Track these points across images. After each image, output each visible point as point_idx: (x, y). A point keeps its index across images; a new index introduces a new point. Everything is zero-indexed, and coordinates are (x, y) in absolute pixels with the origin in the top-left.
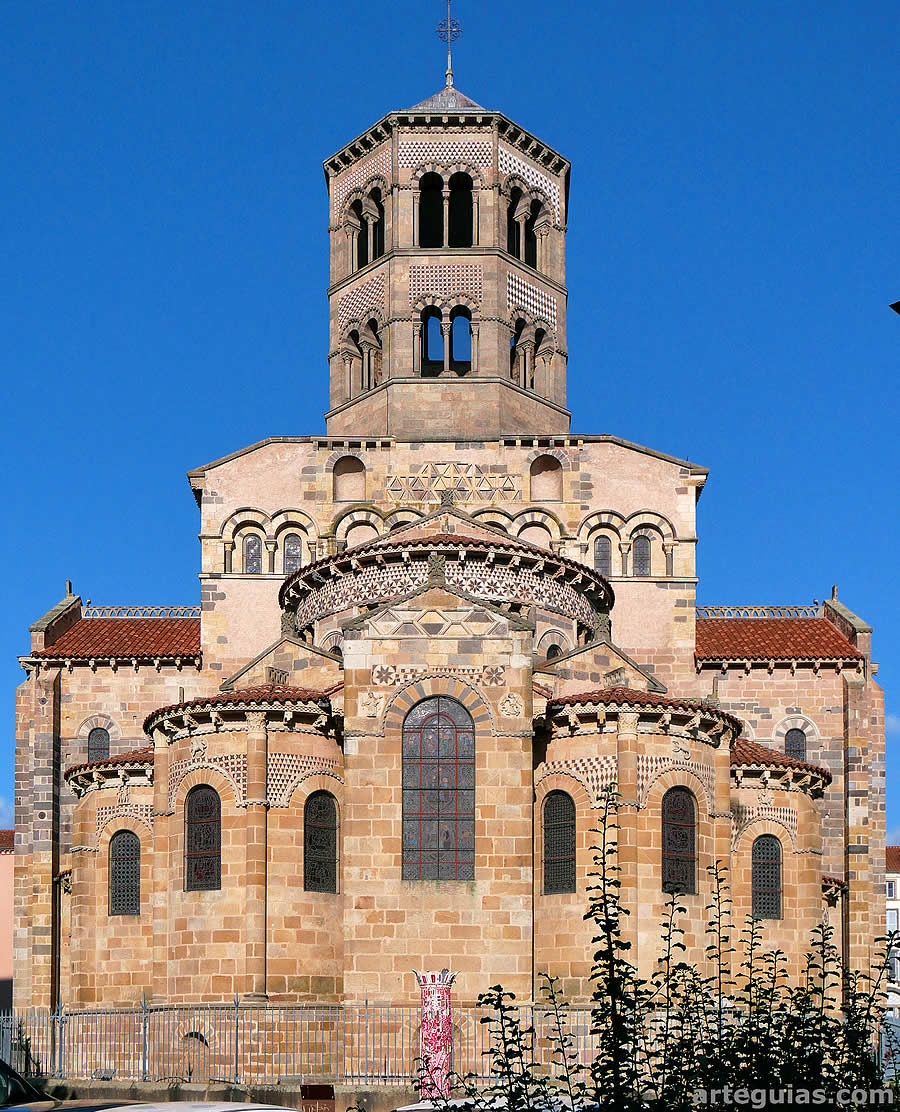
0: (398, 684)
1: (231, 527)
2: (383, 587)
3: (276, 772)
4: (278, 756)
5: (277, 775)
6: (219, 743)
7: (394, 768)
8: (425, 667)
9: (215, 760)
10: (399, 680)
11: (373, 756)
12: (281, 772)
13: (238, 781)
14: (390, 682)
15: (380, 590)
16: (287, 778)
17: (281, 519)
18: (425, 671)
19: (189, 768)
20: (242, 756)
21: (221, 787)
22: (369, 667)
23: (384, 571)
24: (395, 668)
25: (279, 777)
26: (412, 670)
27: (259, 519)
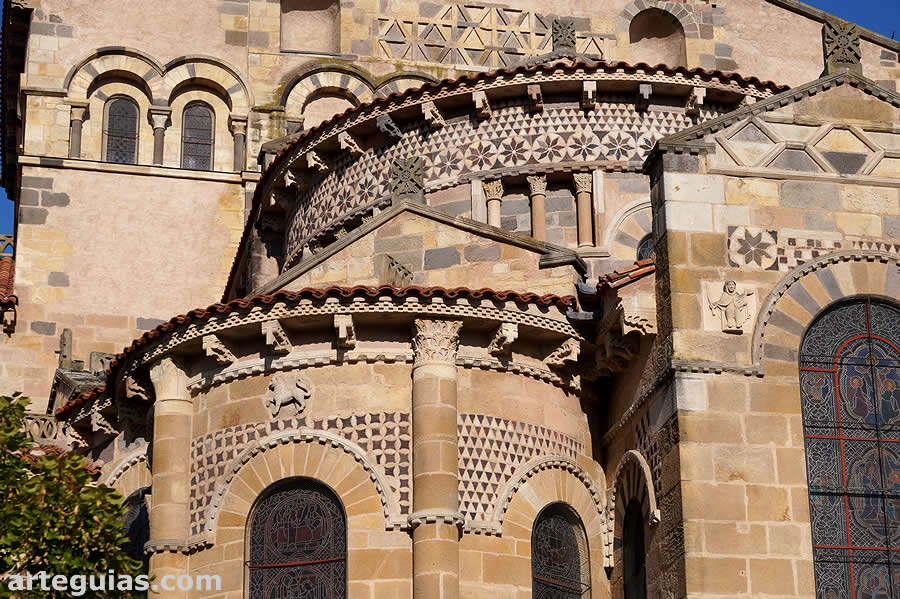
0: (783, 268)
1: (84, 79)
2: (536, 145)
3: (475, 455)
4: (476, 421)
5: (475, 462)
6: (342, 387)
7: (789, 444)
8: (838, 238)
9: (332, 424)
10: (784, 260)
11: (742, 417)
12: (484, 456)
13: (390, 472)
14: (767, 263)
15: (531, 150)
16: (498, 469)
17: (181, 74)
18: (837, 245)
19: (263, 442)
20: (397, 418)
21: (346, 485)
22: (721, 230)
23: (537, 116)
24: (774, 234)
25: (479, 467)
26: (810, 242)
27: (140, 69)
